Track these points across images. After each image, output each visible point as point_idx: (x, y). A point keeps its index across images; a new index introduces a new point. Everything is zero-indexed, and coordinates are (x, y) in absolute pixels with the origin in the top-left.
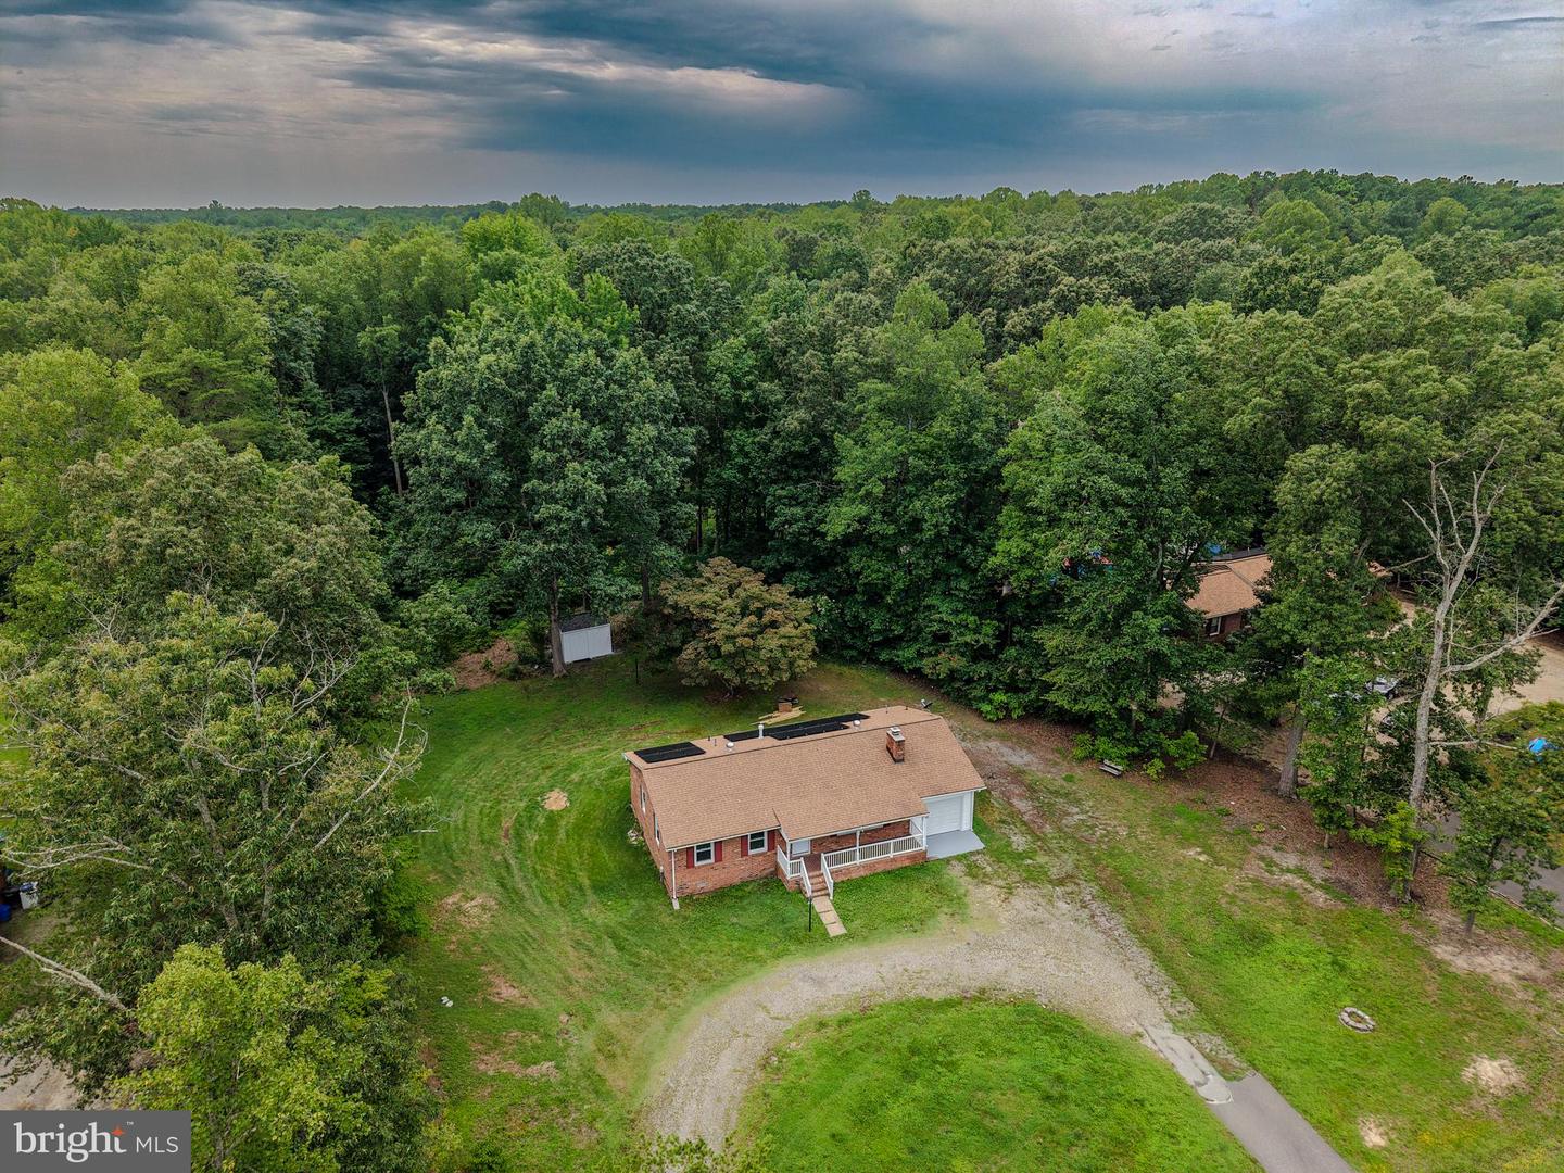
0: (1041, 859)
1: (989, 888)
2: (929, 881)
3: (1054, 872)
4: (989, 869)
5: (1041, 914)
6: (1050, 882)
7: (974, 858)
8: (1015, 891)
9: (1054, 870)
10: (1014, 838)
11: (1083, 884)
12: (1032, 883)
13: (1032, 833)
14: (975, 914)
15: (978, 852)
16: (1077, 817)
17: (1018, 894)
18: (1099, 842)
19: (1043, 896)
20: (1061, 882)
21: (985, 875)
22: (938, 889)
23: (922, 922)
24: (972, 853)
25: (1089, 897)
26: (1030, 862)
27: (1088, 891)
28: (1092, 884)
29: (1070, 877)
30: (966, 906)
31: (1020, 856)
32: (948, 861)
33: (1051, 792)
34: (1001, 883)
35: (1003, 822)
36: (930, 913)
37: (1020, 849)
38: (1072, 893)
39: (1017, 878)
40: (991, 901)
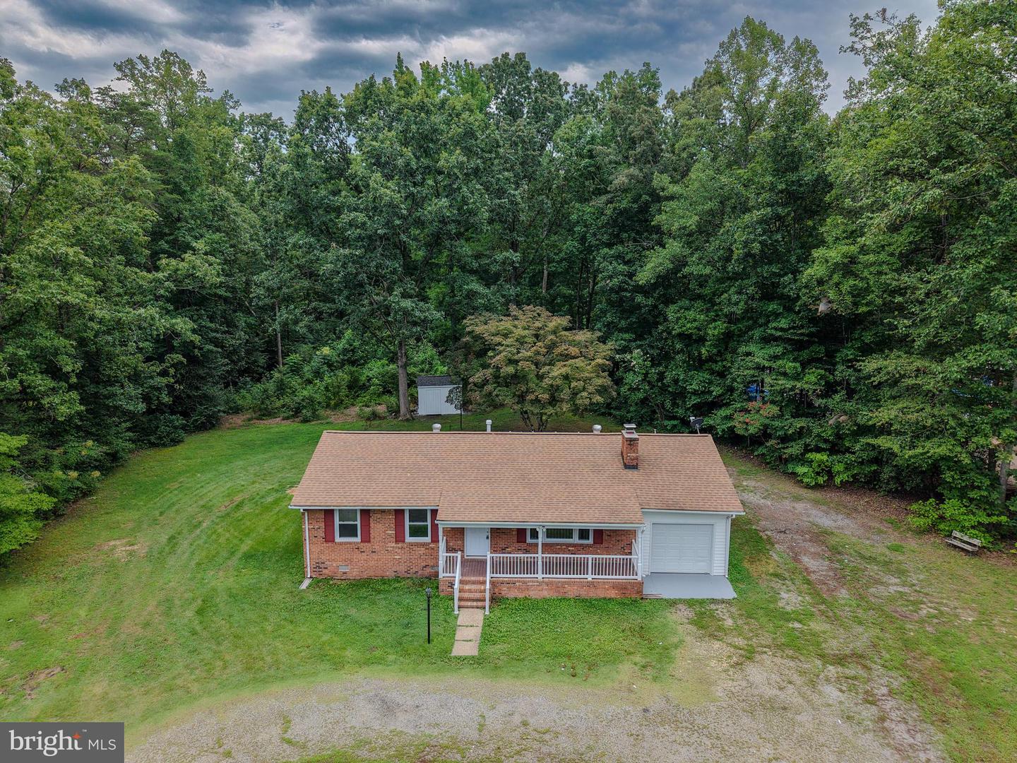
0: (817, 626)
1: (717, 645)
2: (634, 619)
3: (833, 646)
4: (729, 622)
5: (790, 696)
6: (822, 656)
7: (713, 607)
8: (758, 657)
9: (834, 643)
10: (784, 595)
11: (877, 669)
12: (791, 653)
13: (815, 593)
14: (679, 673)
15: (723, 601)
16: (892, 589)
17: (762, 663)
18: (922, 621)
19: (802, 673)
20: (840, 660)
21: (720, 628)
22: (641, 632)
23: (592, 666)
24: (714, 601)
25: (884, 690)
26: (797, 625)
27: (884, 680)
28: (894, 674)
29: (858, 657)
30: (671, 660)
31: (786, 617)
32: (673, 603)
33: (863, 557)
34: (740, 642)
35: (776, 575)
36: (612, 658)
37: (789, 609)
38: (855, 678)
39: (769, 642)
40: (713, 663)
